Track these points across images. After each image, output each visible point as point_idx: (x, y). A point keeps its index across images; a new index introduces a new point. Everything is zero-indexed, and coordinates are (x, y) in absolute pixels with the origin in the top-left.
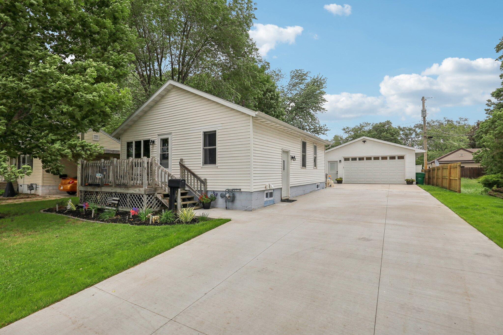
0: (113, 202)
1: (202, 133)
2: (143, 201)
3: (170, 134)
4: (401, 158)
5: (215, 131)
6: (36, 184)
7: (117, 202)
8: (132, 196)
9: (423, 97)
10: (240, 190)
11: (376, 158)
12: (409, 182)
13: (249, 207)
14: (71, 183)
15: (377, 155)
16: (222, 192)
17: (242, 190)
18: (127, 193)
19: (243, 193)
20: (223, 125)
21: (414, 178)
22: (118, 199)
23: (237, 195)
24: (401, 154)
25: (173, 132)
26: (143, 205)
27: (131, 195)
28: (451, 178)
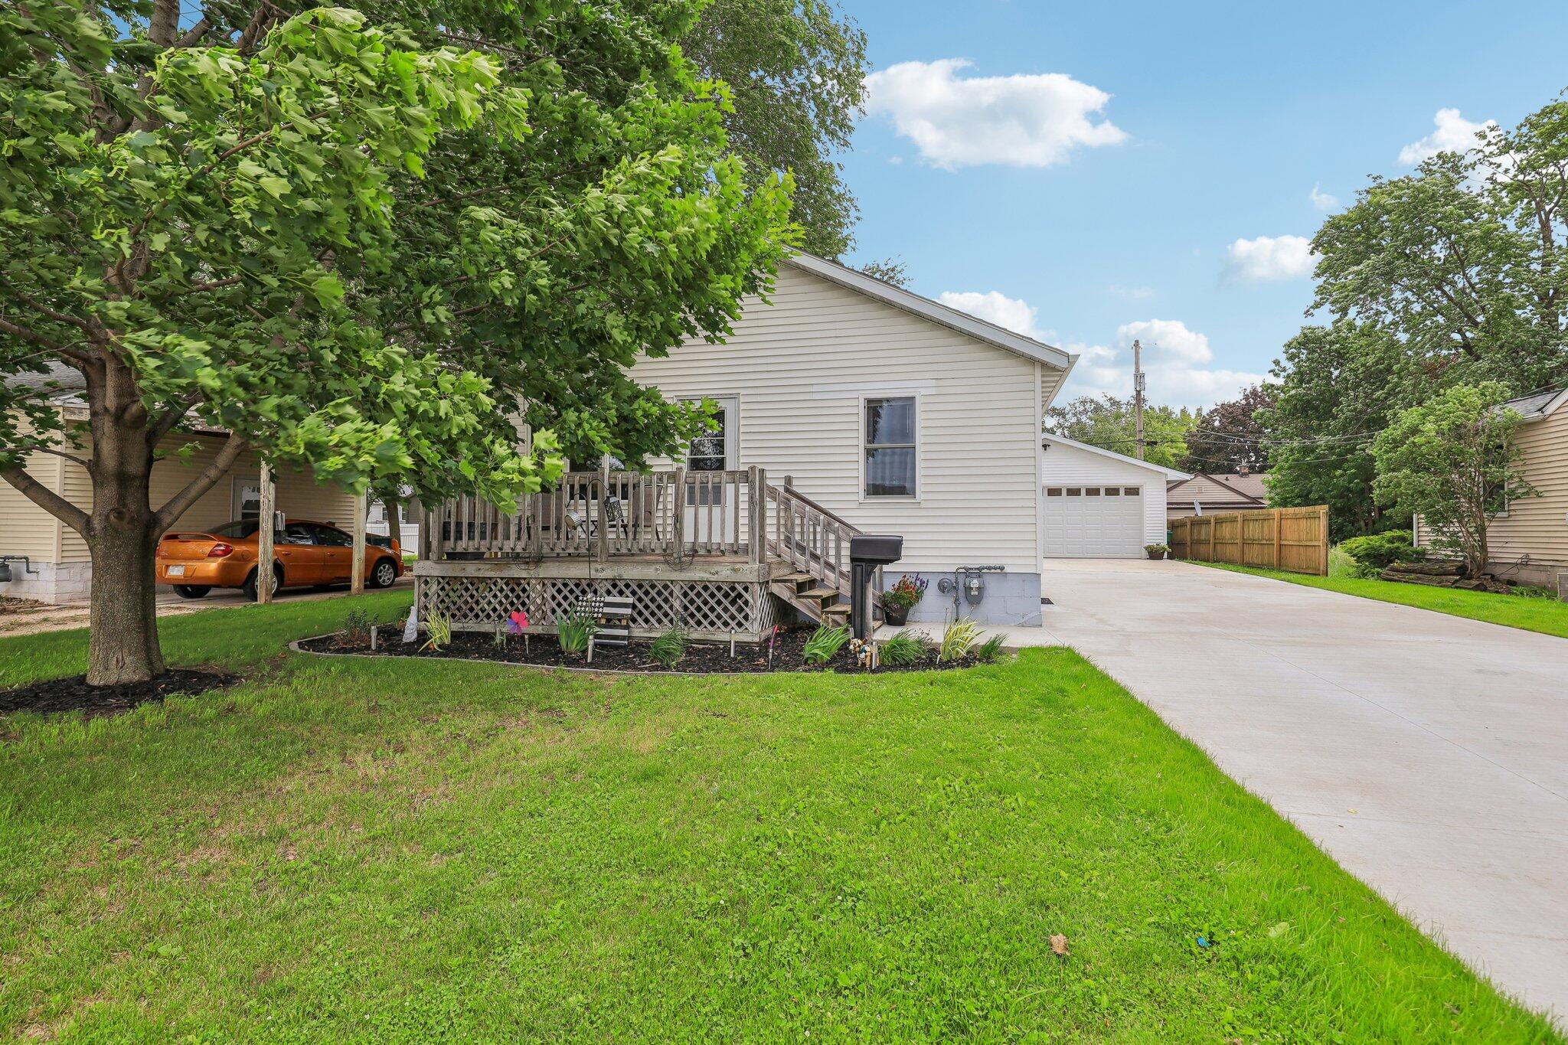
0: (607, 610)
1: (862, 403)
2: (746, 603)
3: (733, 397)
4: (1133, 491)
5: (913, 398)
6: (26, 558)
7: (629, 611)
8: (699, 588)
9: (1137, 341)
10: (1002, 568)
11: (1074, 492)
12: (1154, 554)
13: (1032, 615)
14: (220, 553)
15: (1074, 483)
16: (942, 577)
17: (1007, 570)
18: (672, 582)
19: (1009, 577)
20: (941, 383)
21: (1164, 543)
22: (630, 600)
23: (992, 585)
24: (1131, 481)
25: (742, 392)
26: (746, 618)
27: (692, 588)
28: (1283, 542)
